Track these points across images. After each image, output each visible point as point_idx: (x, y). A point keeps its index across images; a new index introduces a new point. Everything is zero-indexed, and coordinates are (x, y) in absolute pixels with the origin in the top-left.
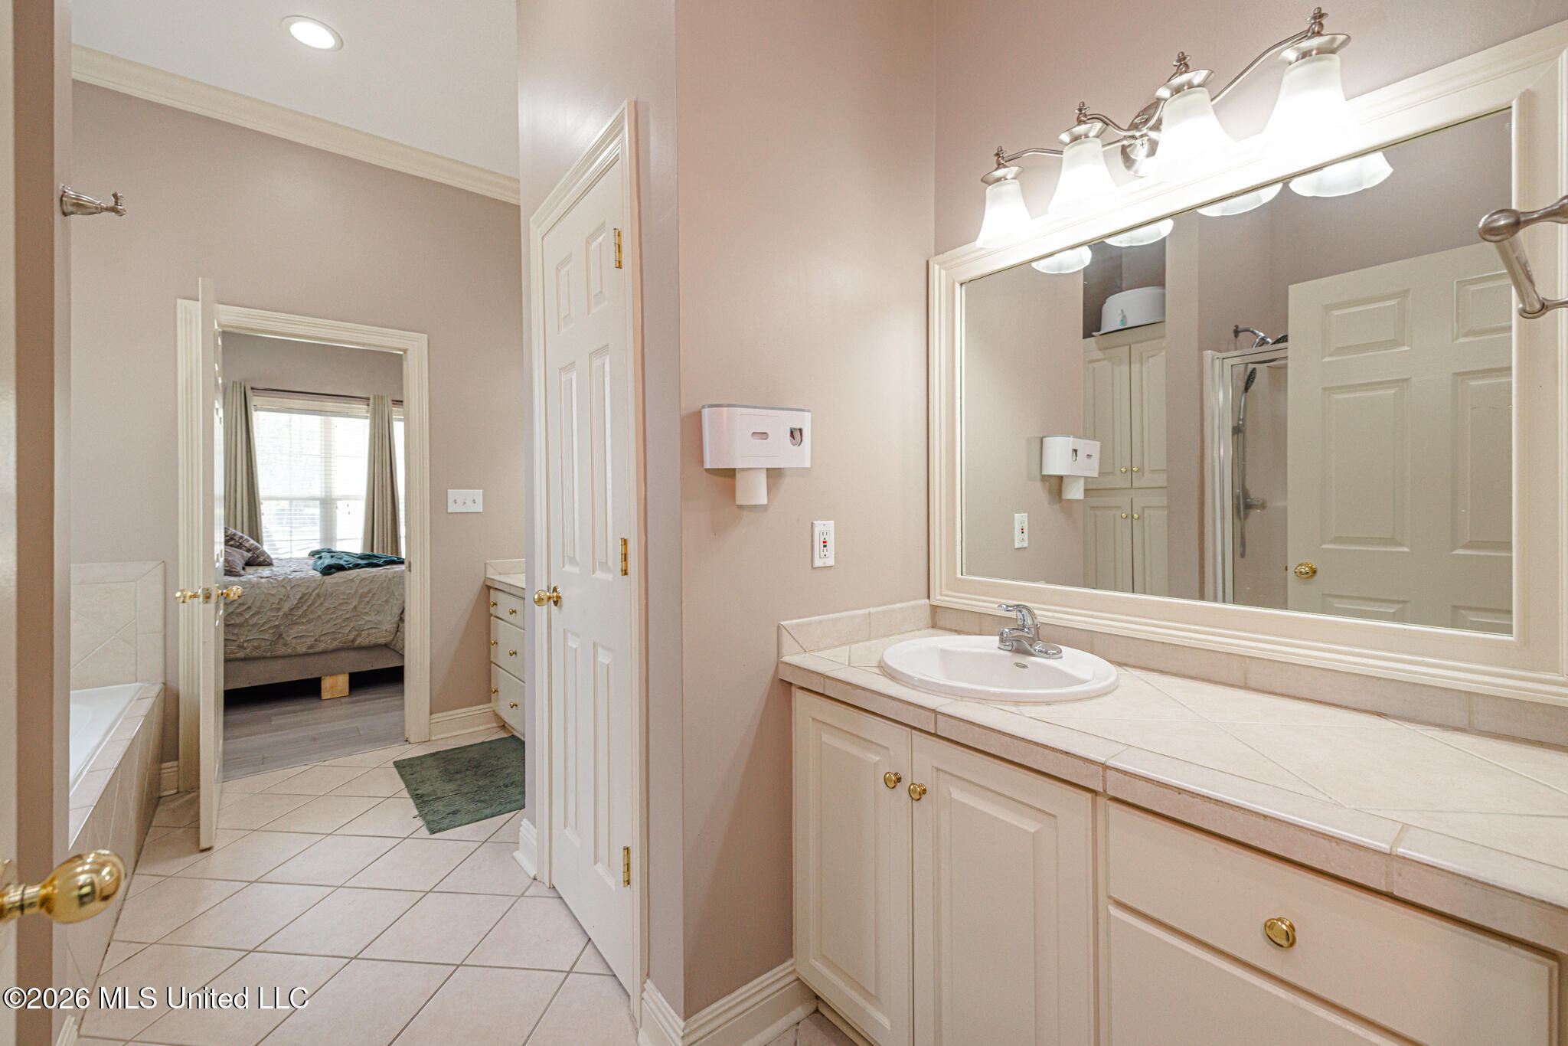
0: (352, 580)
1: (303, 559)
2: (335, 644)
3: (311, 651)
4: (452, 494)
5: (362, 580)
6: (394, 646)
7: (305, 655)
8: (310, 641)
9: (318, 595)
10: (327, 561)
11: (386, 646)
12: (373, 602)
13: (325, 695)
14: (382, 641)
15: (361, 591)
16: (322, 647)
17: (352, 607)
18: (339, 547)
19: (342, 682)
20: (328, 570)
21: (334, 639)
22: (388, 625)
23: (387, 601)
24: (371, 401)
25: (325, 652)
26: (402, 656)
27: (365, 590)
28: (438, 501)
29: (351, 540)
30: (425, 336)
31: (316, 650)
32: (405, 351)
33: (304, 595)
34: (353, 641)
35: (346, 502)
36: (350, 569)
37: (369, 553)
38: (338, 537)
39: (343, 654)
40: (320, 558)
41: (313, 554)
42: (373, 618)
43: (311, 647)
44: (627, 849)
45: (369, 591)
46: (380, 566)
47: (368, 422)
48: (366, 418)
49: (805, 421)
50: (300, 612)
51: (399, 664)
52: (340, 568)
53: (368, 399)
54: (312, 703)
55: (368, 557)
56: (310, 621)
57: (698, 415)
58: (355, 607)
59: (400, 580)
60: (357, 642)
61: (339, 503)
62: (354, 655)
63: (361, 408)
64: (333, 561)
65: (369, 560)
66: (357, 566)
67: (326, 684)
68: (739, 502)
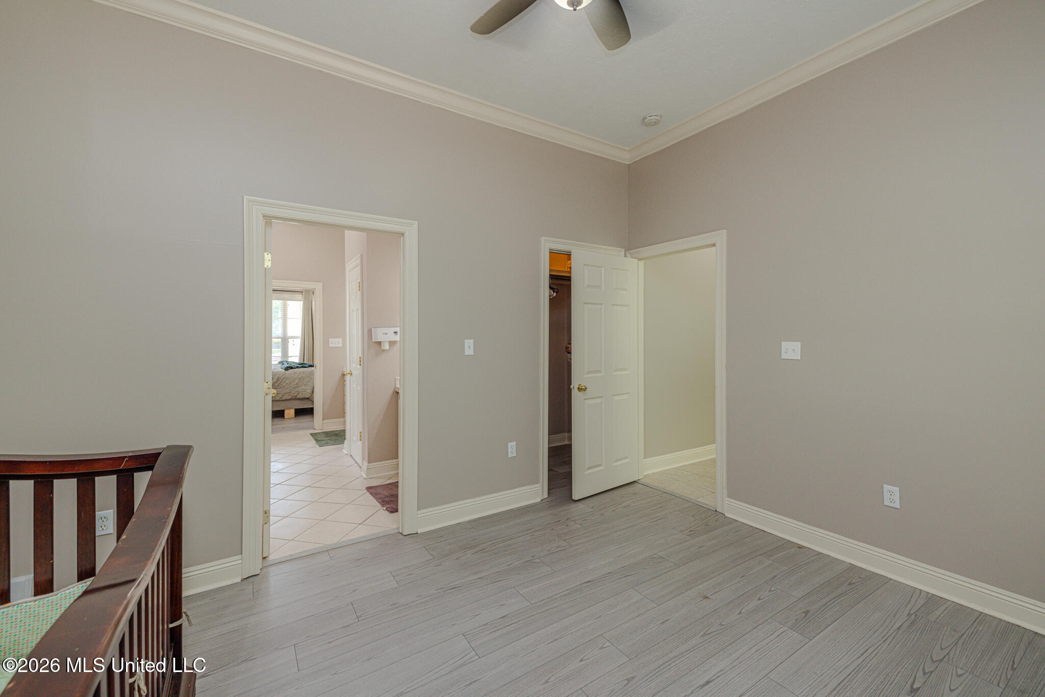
0: (296, 373)
1: (276, 364)
2: (290, 397)
3: (281, 399)
4: (331, 340)
5: (300, 373)
6: (310, 399)
7: (279, 401)
8: (281, 395)
9: (283, 378)
10: (286, 365)
11: (308, 398)
12: (304, 381)
13: (286, 416)
14: (307, 396)
15: (299, 377)
16: (285, 398)
17: (295, 383)
18: (290, 360)
19: (292, 412)
20: (287, 369)
21: (289, 395)
22: (309, 391)
23: (309, 381)
24: (304, 293)
25: (286, 400)
26: (313, 402)
27: (301, 376)
28: (326, 342)
29: (295, 356)
30: (321, 283)
31: (283, 399)
32: (315, 289)
33: (279, 378)
34: (296, 396)
35: (292, 340)
36: (295, 368)
37: (302, 362)
38: (289, 355)
39: (292, 401)
40: (283, 364)
41: (280, 363)
42: (303, 387)
43: (281, 398)
44: (361, 432)
45: (302, 377)
46: (306, 367)
47: (302, 302)
48: (301, 301)
49: (398, 330)
50: (277, 384)
51: (312, 407)
52: (292, 368)
53: (302, 292)
54: (282, 419)
55: (302, 364)
56: (281, 388)
57: (371, 329)
58: (297, 383)
59: (312, 374)
60: (298, 397)
61: (290, 340)
62: (297, 402)
63: (299, 296)
64: (288, 365)
65: (302, 365)
66: (298, 367)
67: (286, 412)
68: (382, 348)
